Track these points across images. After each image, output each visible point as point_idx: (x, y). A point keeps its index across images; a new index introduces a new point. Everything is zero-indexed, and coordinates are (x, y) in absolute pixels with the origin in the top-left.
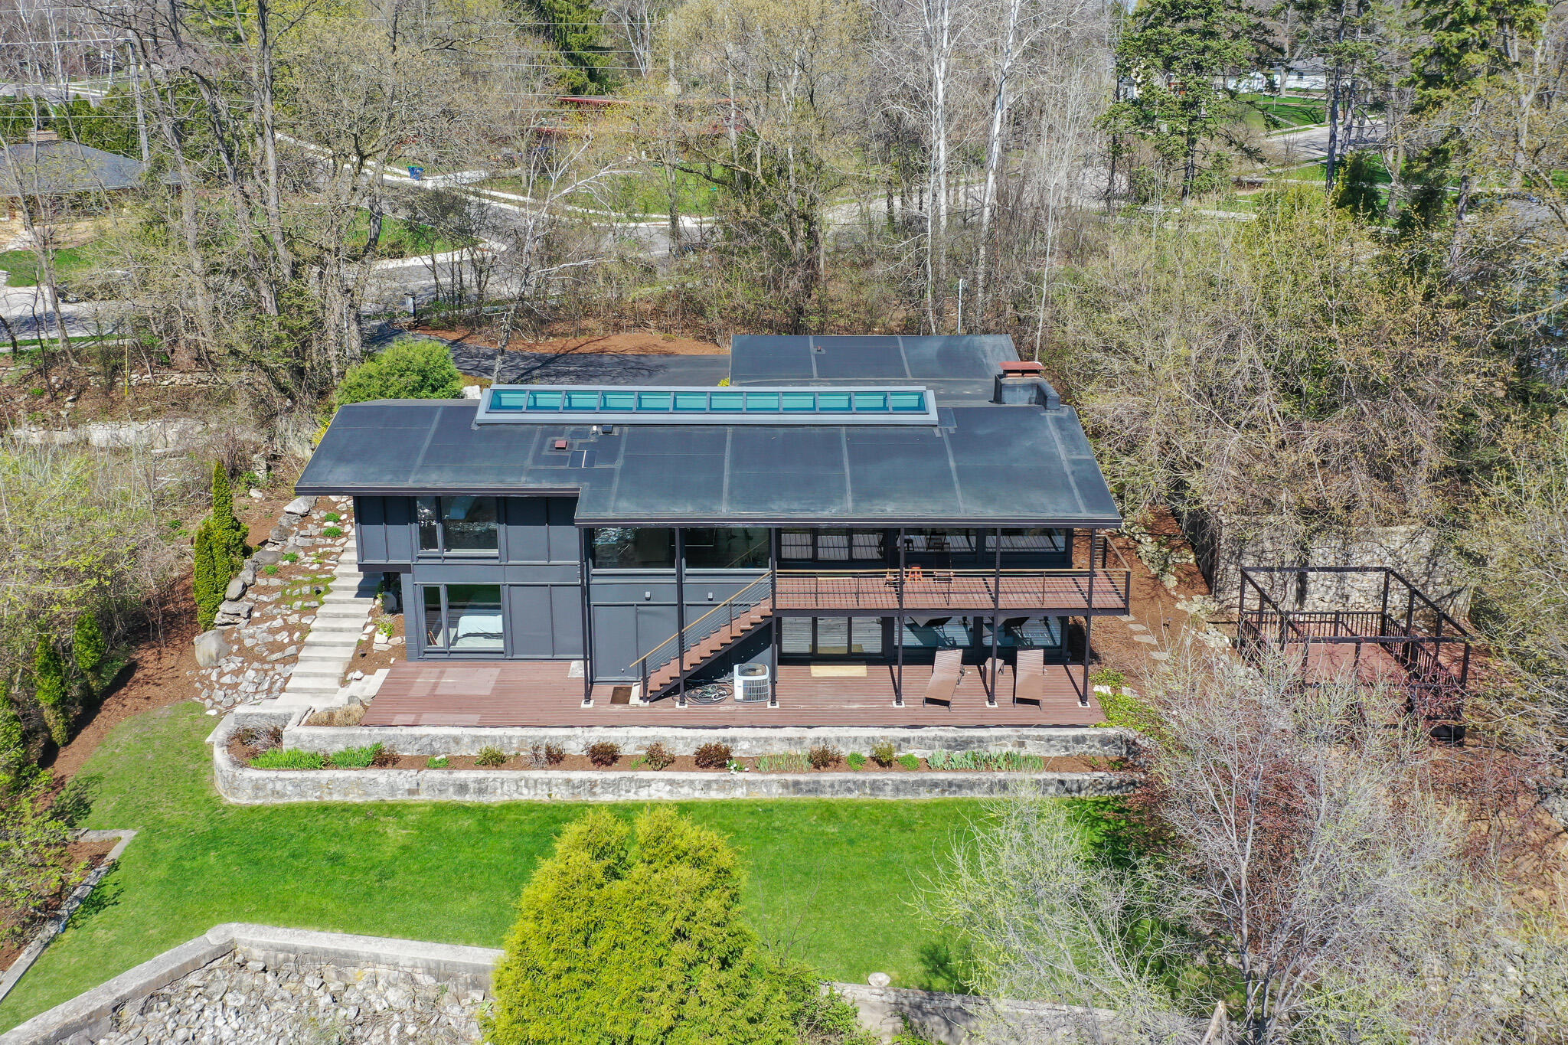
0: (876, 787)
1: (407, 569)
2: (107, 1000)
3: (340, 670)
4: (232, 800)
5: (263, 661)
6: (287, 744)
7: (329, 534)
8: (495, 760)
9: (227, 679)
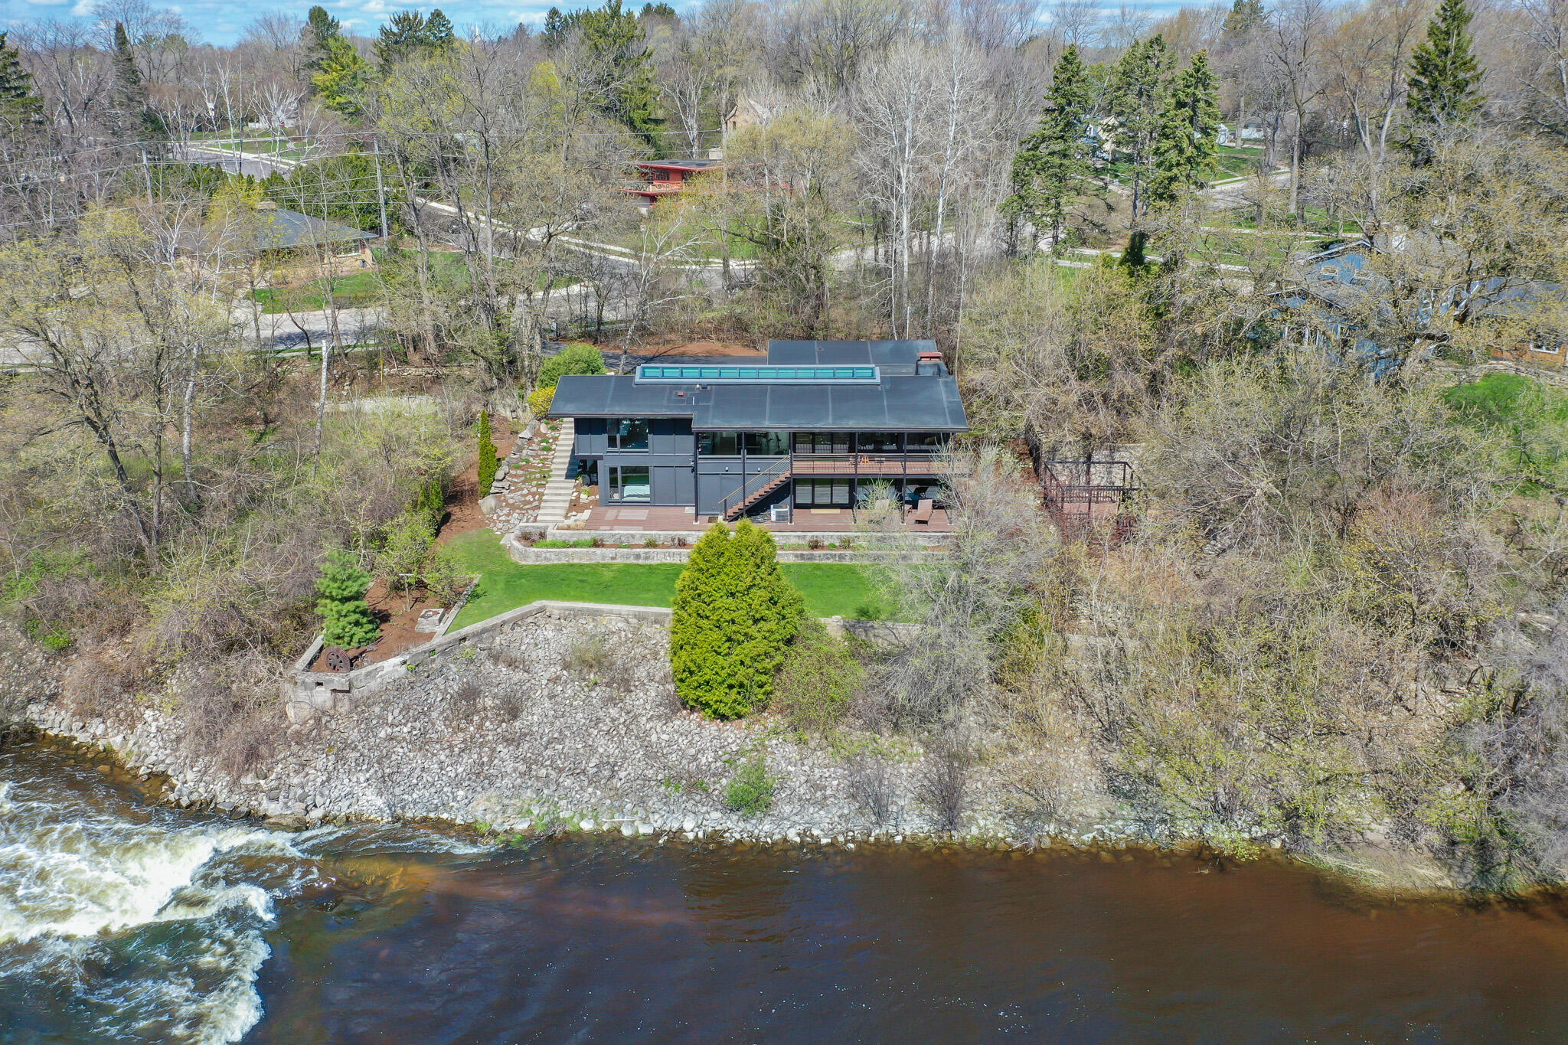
0: (841, 557)
1: (601, 458)
2: (499, 621)
3: (563, 512)
4: (524, 563)
5: (521, 509)
6: (549, 539)
7: (544, 449)
8: (651, 544)
9: (503, 518)
